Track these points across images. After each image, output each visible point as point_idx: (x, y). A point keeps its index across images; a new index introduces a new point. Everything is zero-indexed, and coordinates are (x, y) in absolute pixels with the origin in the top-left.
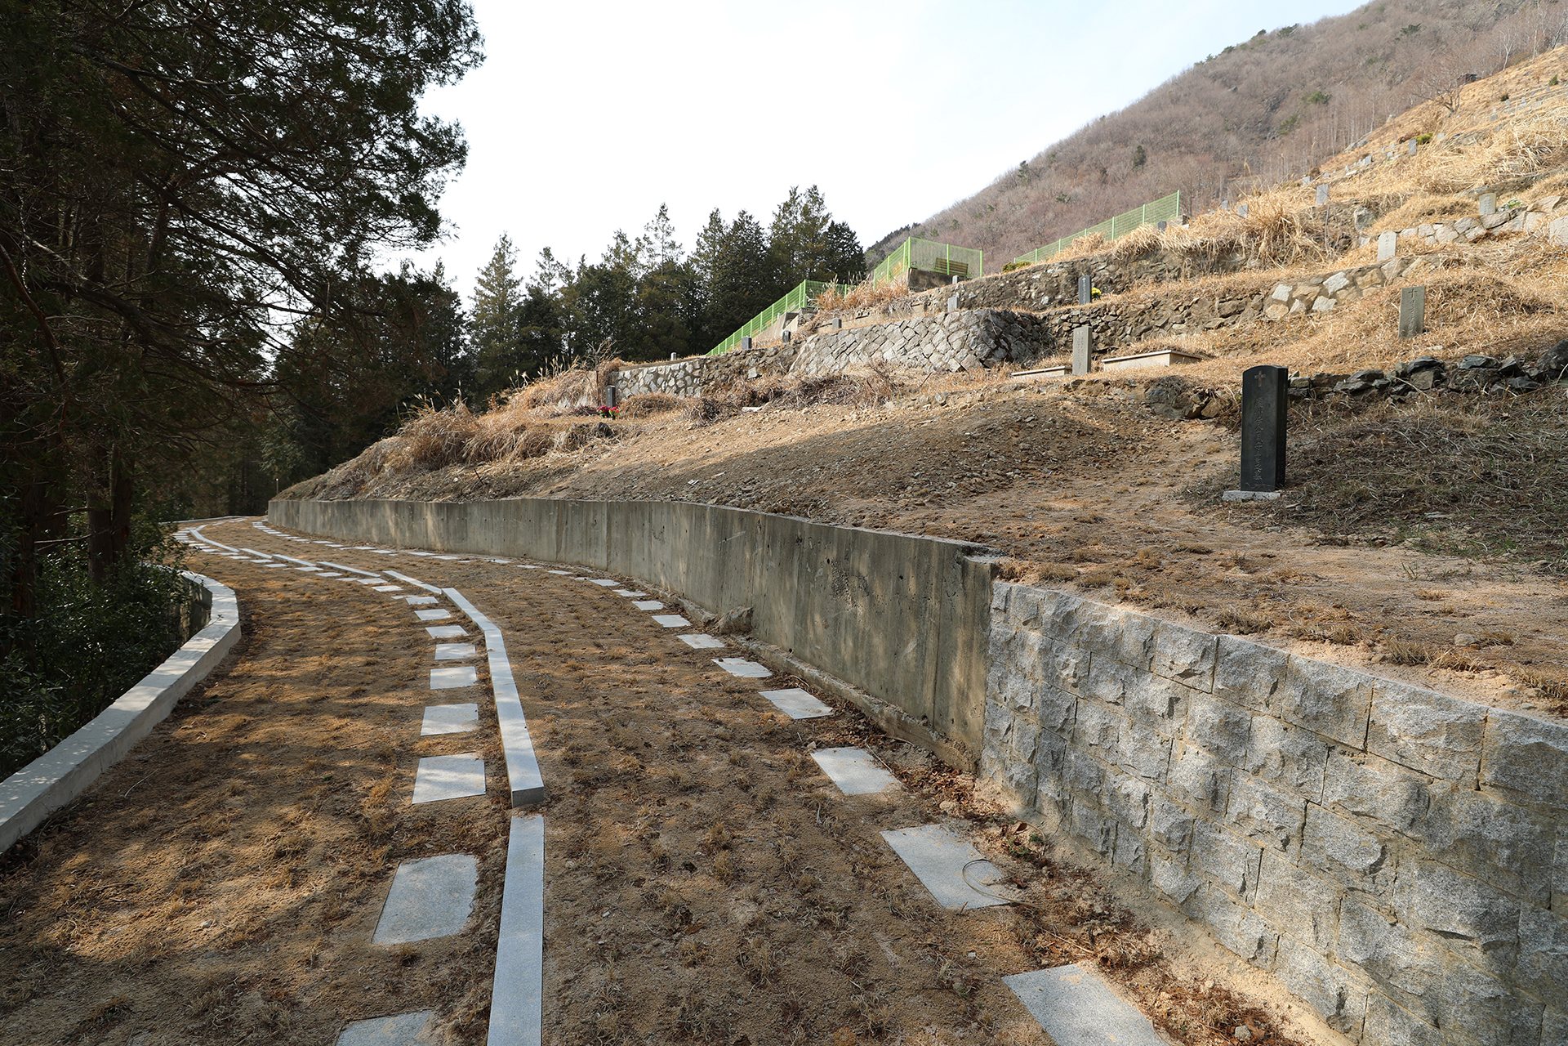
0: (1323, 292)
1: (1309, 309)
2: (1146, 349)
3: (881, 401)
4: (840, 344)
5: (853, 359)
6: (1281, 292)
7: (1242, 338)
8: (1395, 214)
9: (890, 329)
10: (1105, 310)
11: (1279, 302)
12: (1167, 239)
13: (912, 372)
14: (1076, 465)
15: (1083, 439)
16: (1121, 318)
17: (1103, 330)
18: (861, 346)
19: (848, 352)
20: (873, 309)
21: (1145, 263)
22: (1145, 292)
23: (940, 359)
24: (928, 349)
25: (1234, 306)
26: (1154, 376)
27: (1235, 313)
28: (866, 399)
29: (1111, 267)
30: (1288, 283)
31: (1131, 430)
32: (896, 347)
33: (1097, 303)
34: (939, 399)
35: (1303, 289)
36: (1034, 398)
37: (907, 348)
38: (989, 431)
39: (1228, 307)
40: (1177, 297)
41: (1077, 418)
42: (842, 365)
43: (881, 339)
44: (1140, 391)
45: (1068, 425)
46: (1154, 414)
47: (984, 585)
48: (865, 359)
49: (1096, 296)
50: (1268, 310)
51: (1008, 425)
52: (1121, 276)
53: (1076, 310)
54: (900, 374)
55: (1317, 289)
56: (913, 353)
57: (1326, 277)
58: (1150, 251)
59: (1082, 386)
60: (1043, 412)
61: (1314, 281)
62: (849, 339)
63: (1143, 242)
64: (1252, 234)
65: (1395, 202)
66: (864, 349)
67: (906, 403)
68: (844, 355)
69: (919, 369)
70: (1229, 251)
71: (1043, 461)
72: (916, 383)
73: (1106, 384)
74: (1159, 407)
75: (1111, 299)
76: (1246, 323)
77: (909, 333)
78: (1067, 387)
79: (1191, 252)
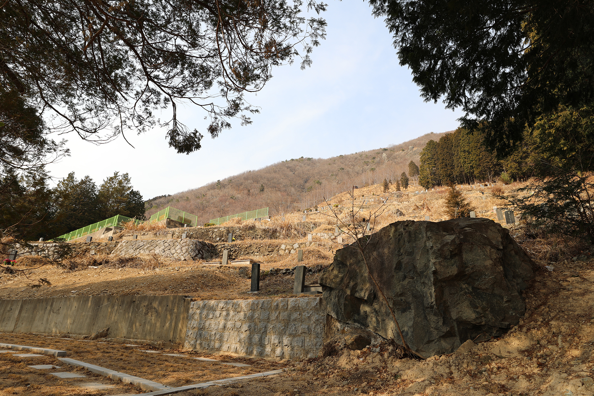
0: (293, 248)
1: (290, 253)
2: (244, 259)
3: (154, 268)
4: (137, 245)
5: (142, 252)
6: (283, 247)
7: (273, 259)
8: (318, 228)
9: (159, 242)
10: (236, 245)
11: (283, 250)
12: (258, 225)
13: (166, 259)
14: (216, 288)
15: (219, 281)
16: (240, 249)
17: (234, 252)
18: (146, 247)
19: (140, 249)
20: (150, 232)
21: (251, 231)
22: (248, 241)
23: (178, 256)
24: (173, 251)
25: (272, 249)
26: (242, 266)
27: (271, 251)
28: (148, 267)
29: (240, 231)
30: (285, 245)
31: (233, 280)
32: (161, 249)
33: (234, 243)
34: (176, 269)
35: (288, 247)
36: (208, 269)
37: (165, 250)
38: (193, 277)
39: (270, 249)
40: (257, 244)
41: (219, 275)
42: (137, 253)
43: (155, 245)
44: (238, 270)
45: (216, 277)
46: (240, 276)
47: (189, 303)
48: (147, 252)
49: (234, 240)
50: (280, 251)
51: (199, 276)
52: (243, 234)
53: (226, 244)
54: (162, 259)
55: (292, 247)
56: (167, 252)
57: (294, 244)
58: (253, 228)
59: (222, 268)
60: (209, 273)
61: (291, 245)
62: (141, 244)
63: (251, 225)
64: (282, 228)
65: (320, 224)
66: (147, 248)
67: (164, 269)
68: (138, 250)
69: (169, 258)
70: (275, 232)
71: (207, 286)
72: (167, 263)
73: (229, 267)
74: (242, 275)
75: (239, 242)
76: (274, 254)
77: (166, 245)
78: (218, 268)
79: (264, 230)
